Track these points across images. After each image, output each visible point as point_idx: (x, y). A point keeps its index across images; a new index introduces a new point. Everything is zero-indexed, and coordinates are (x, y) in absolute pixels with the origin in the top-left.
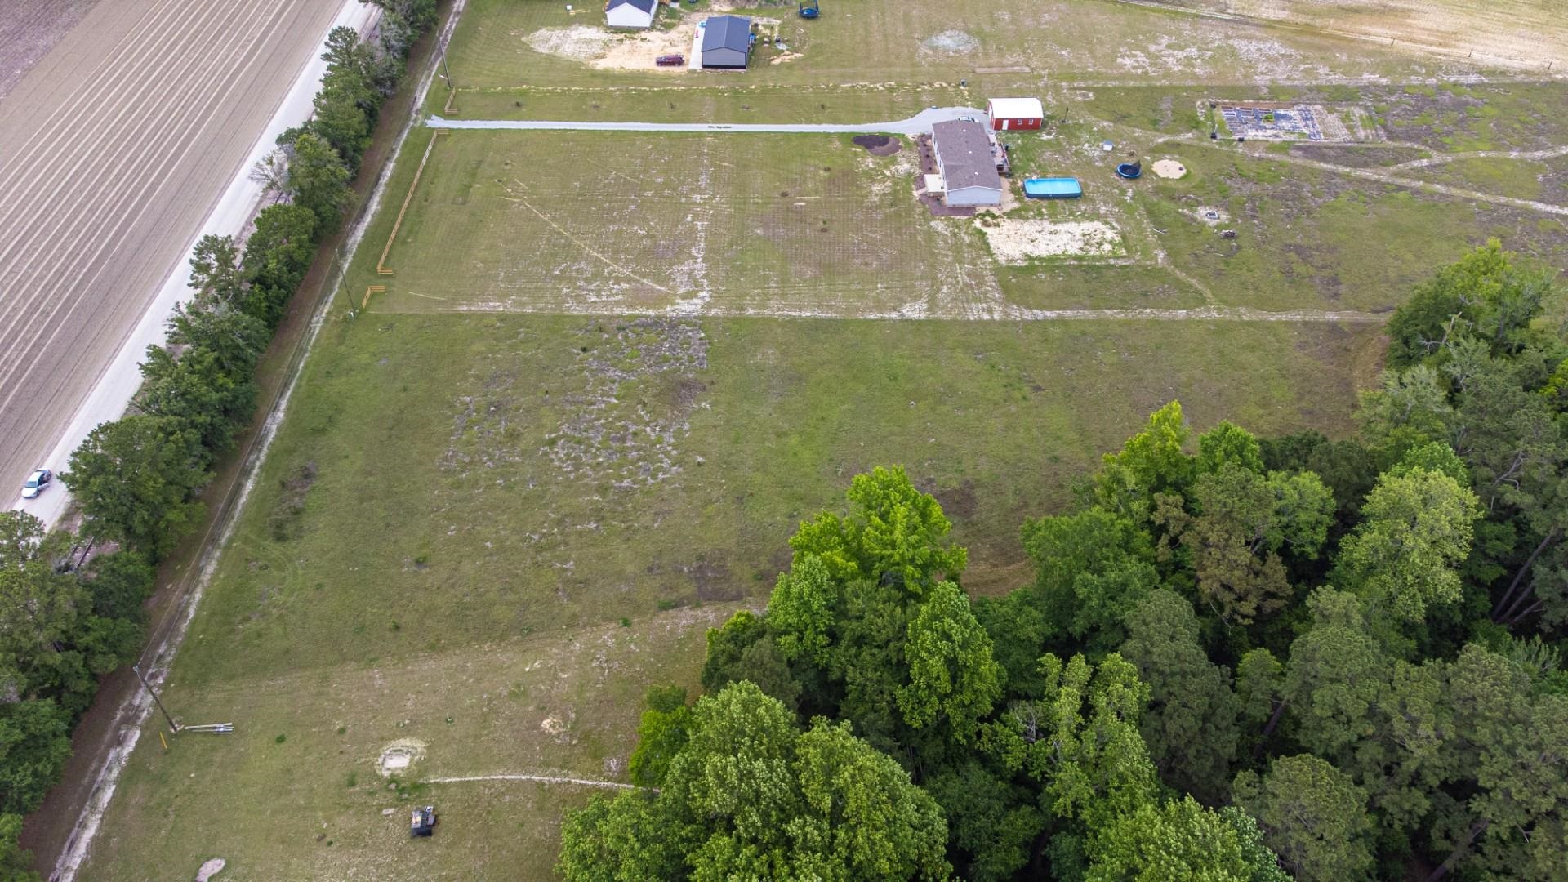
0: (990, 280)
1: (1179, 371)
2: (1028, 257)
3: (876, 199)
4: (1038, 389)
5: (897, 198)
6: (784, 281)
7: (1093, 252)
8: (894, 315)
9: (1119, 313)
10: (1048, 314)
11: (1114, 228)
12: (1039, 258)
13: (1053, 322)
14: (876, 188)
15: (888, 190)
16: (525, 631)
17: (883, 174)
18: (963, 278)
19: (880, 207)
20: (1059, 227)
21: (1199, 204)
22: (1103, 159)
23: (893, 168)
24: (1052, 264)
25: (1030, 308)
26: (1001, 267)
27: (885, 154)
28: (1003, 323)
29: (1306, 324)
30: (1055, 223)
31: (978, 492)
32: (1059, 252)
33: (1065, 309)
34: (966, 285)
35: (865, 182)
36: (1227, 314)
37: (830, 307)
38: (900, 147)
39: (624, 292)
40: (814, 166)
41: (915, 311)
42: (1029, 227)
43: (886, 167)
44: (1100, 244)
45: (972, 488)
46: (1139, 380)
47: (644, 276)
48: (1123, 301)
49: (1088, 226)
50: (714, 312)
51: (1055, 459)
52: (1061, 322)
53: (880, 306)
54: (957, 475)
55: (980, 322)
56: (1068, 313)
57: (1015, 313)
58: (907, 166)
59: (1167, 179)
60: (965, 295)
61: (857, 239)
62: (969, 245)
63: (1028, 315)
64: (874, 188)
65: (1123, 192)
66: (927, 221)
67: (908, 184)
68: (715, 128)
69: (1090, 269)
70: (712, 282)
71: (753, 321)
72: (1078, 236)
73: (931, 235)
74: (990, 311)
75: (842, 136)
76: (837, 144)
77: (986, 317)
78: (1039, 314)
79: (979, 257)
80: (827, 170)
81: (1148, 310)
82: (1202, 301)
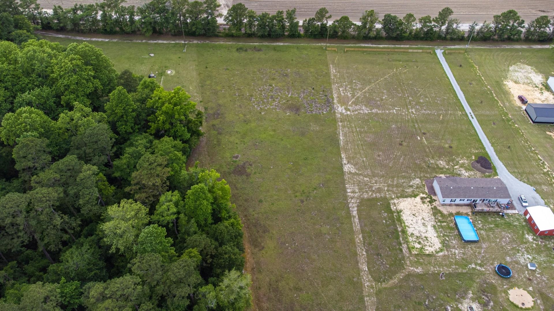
0: (377, 195)
1: (318, 256)
2: (399, 211)
3: (432, 162)
4: (302, 201)
6: (361, 132)
7: (411, 239)
8: (345, 161)
9: (359, 239)
10: (355, 212)
11: (437, 252)
12: (399, 216)
13: (349, 213)
15: (441, 166)
16: (202, 86)
17: (456, 165)
18: (376, 186)
19: (426, 163)
20: (431, 228)
21: (483, 305)
22: (516, 262)
23: (462, 169)
24: (396, 220)
26: (389, 200)
27: (474, 167)
28: (345, 196)
30: (434, 227)
31: (244, 177)
32: (407, 224)
33: (360, 219)
34: (371, 186)
35: (445, 159)
36: (368, 290)
37: (347, 144)
39: (346, 95)
40: (452, 143)
41: (349, 168)
42: (426, 216)
43: (462, 167)
44: (420, 243)
45: (247, 176)
46: (311, 239)
47: (357, 99)
48: (370, 244)
49: (435, 240)
50: (338, 115)
51: (261, 201)
52: (349, 216)
53: (351, 158)
54: (253, 172)
55: (345, 188)
56: (357, 220)
57: (353, 201)
58: (466, 174)
59: (507, 294)
60: (363, 185)
61: (397, 154)
62: (404, 191)
63: (353, 205)
64: (441, 161)
65: (481, 265)
66: (419, 178)
67: (450, 173)
68: (471, 114)
69: (397, 236)
70: (356, 114)
71: (335, 124)
72: (424, 235)
73: (408, 178)
74: (353, 192)
75: (484, 153)
76: (476, 151)
77: (349, 190)
78: (354, 209)
79: (395, 193)
80: (451, 147)
81: (364, 253)
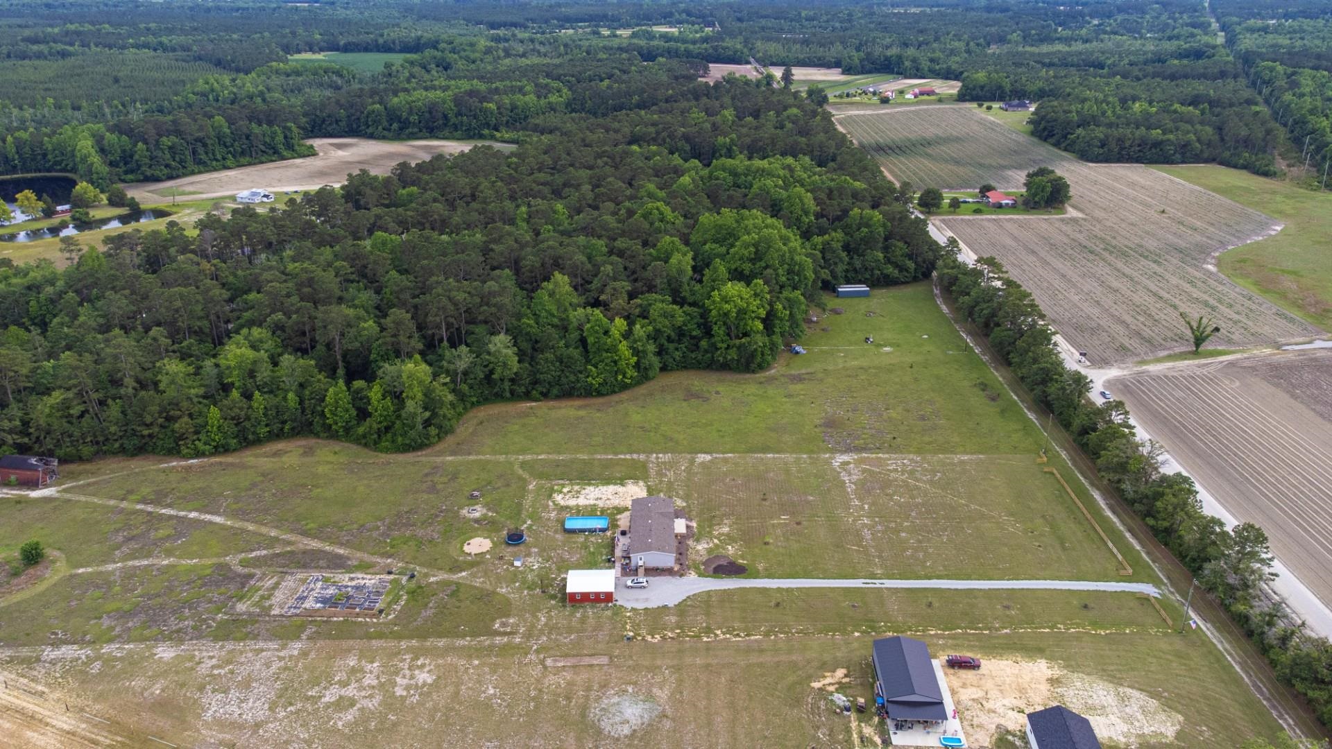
0: (652, 472)
2: (623, 485)
3: (726, 521)
5: (709, 520)
6: (787, 472)
7: (576, 488)
8: (715, 455)
9: (581, 457)
10: (623, 457)
11: (553, 502)
12: (615, 484)
13: (621, 453)
14: (726, 530)
15: (716, 528)
17: (720, 541)
18: (671, 474)
19: (724, 515)
20: (592, 502)
21: (477, 521)
22: (529, 555)
23: (711, 545)
24: (608, 481)
25: (633, 459)
26: (642, 479)
27: (717, 557)
28: (652, 453)
29: (470, 454)
30: (595, 505)
31: (682, 398)
32: (601, 487)
33: (613, 459)
34: (669, 470)
35: (735, 533)
36: (512, 458)
37: (756, 458)
38: (704, 564)
39: (888, 465)
40: (777, 547)
41: (703, 458)
42: (616, 502)
43: (716, 545)
44: (570, 492)
45: (685, 400)
47: (880, 473)
48: (573, 462)
49: (572, 502)
50: (827, 456)
52: (616, 454)
53: (726, 460)
55: (664, 453)
56: (610, 457)
57: (642, 457)
58: (699, 547)
59: (485, 538)
60: (671, 465)
61: (741, 495)
62: (661, 491)
63: (635, 456)
64: (728, 529)
65: (529, 528)
66: (689, 506)
67: (700, 532)
68: (877, 584)
69: (582, 479)
70: (834, 470)
71: (802, 452)
72: (582, 497)
73: (686, 498)
74: (658, 458)
75: (756, 575)
76: (760, 567)
77: (661, 455)
78: (628, 457)
79: (656, 485)
80: (767, 543)
81: (561, 458)
82: (523, 465)
